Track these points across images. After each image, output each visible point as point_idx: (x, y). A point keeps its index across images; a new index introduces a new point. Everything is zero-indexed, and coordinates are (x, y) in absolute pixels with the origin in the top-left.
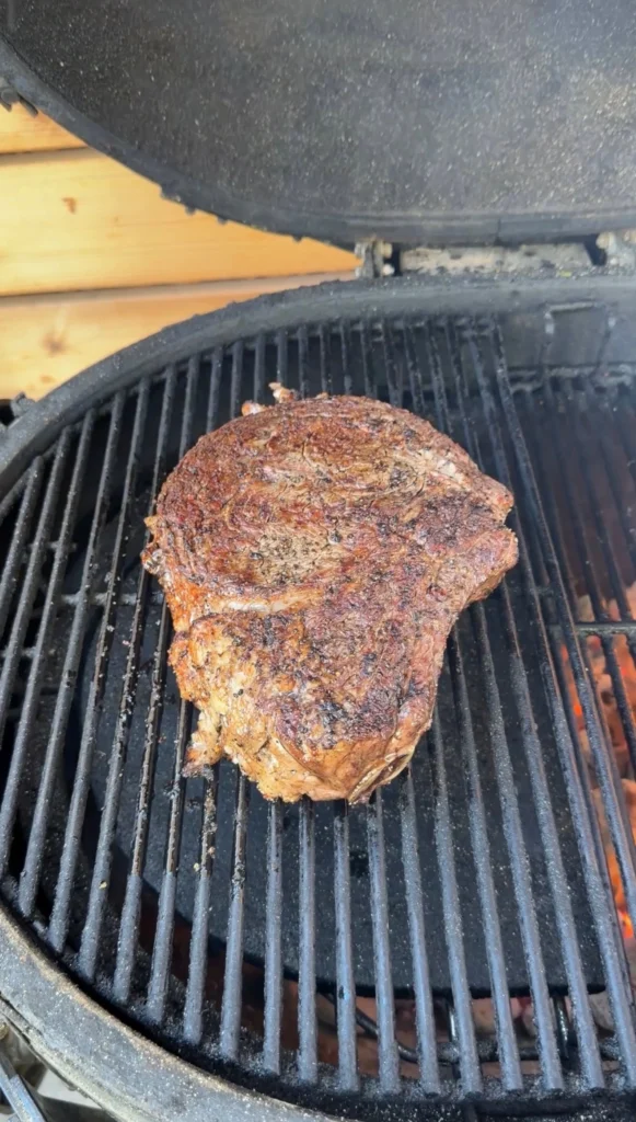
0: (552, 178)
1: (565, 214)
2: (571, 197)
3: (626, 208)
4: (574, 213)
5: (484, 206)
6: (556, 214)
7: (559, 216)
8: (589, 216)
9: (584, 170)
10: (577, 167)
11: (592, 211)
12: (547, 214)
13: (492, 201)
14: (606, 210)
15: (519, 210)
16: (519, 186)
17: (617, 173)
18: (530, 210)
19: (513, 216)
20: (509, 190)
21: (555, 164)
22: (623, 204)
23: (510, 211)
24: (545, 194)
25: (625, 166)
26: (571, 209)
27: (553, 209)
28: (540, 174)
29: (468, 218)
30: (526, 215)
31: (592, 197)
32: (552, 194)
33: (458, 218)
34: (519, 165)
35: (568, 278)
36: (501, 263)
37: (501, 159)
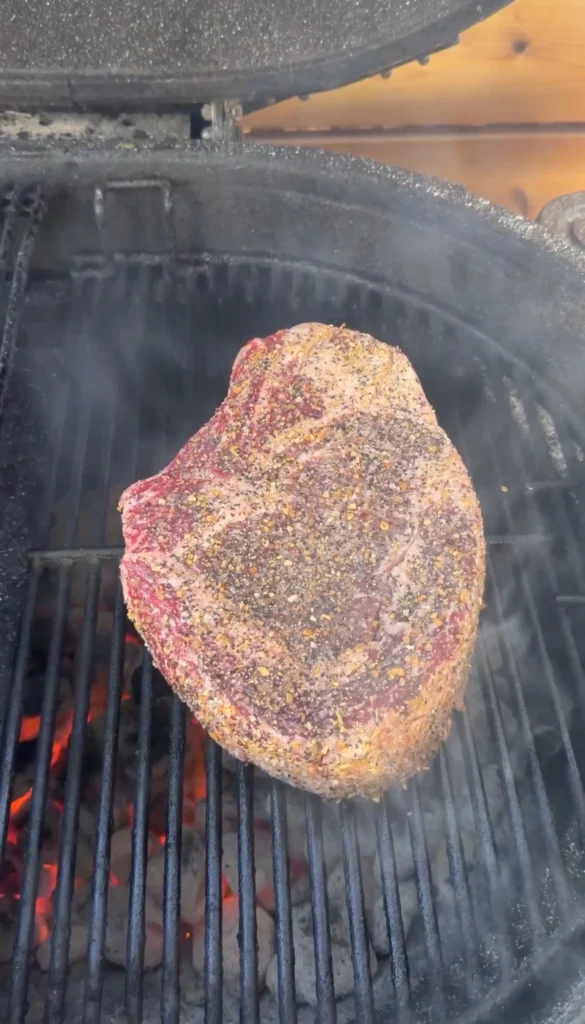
0: (130, 34)
1: (142, 77)
2: (148, 58)
3: (209, 74)
4: (152, 78)
5: (49, 64)
6: (131, 77)
7: (135, 80)
8: (168, 81)
9: (166, 27)
10: (158, 24)
11: (170, 77)
12: (121, 77)
13: (59, 58)
14: (188, 75)
15: (89, 71)
16: (90, 44)
17: (201, 33)
18: (100, 72)
19: (83, 77)
20: (79, 46)
21: (133, 19)
22: (205, 69)
23: (80, 72)
24: (119, 54)
25: (211, 25)
26: (147, 72)
27: (127, 71)
28: (117, 30)
29: (33, 77)
30: (98, 77)
31: (172, 60)
32: (127, 54)
33: (22, 77)
34: (93, 19)
35: (128, 150)
36: (91, 131)
37: (72, 11)
